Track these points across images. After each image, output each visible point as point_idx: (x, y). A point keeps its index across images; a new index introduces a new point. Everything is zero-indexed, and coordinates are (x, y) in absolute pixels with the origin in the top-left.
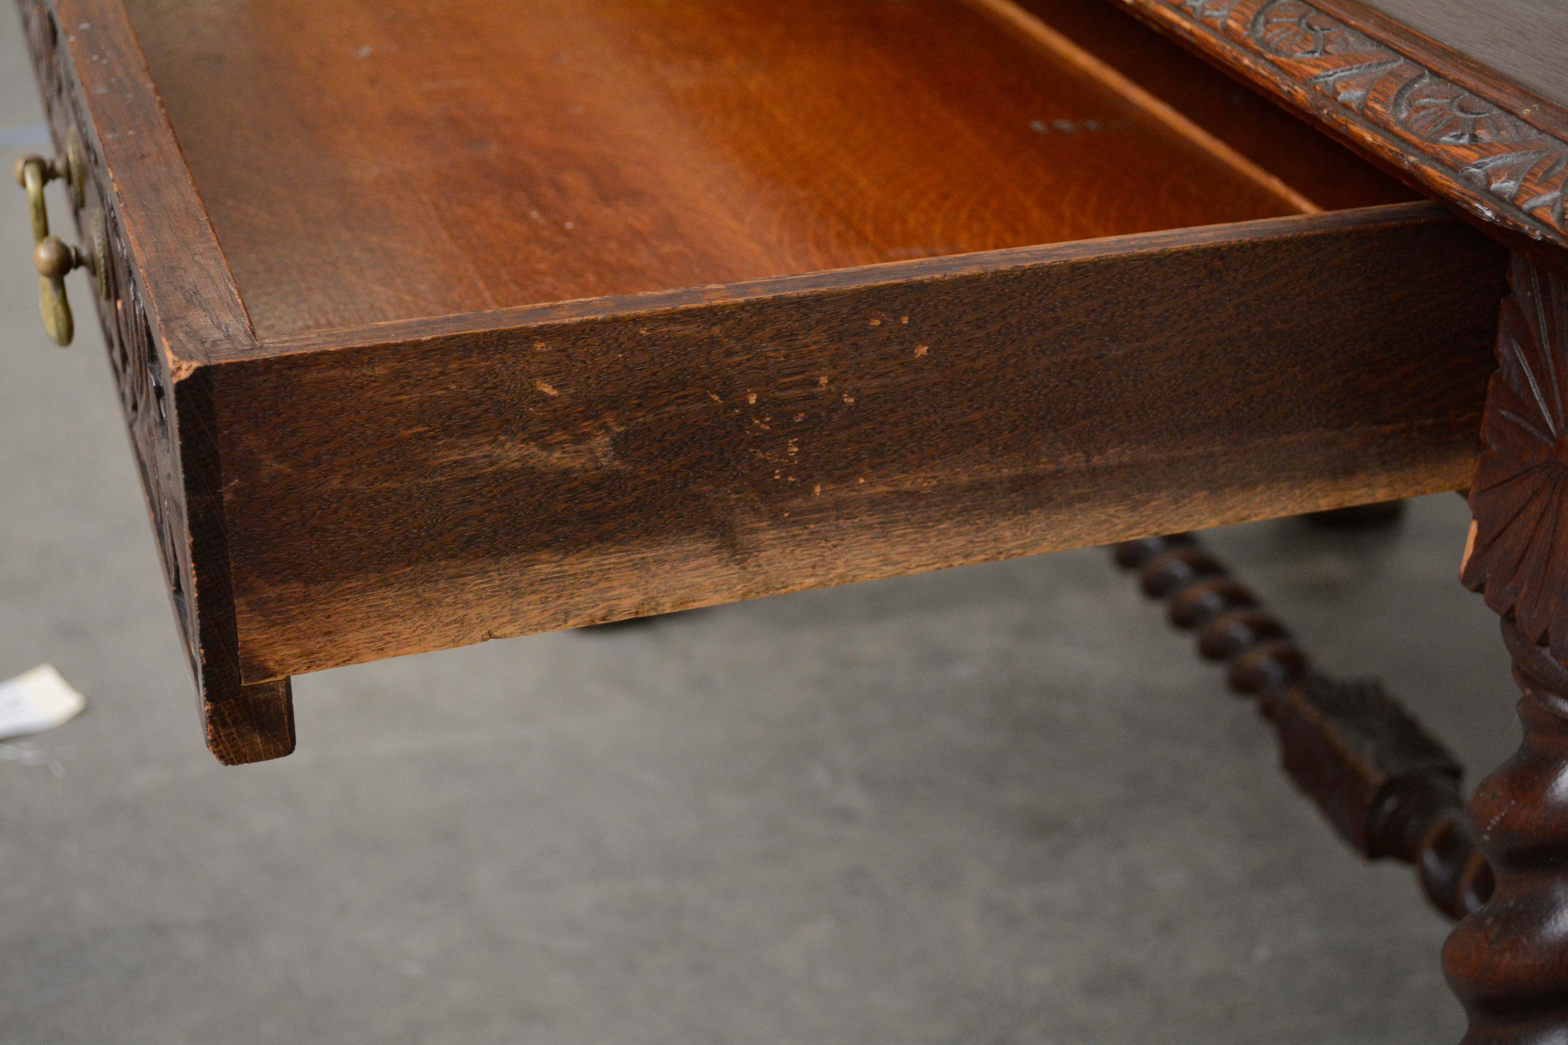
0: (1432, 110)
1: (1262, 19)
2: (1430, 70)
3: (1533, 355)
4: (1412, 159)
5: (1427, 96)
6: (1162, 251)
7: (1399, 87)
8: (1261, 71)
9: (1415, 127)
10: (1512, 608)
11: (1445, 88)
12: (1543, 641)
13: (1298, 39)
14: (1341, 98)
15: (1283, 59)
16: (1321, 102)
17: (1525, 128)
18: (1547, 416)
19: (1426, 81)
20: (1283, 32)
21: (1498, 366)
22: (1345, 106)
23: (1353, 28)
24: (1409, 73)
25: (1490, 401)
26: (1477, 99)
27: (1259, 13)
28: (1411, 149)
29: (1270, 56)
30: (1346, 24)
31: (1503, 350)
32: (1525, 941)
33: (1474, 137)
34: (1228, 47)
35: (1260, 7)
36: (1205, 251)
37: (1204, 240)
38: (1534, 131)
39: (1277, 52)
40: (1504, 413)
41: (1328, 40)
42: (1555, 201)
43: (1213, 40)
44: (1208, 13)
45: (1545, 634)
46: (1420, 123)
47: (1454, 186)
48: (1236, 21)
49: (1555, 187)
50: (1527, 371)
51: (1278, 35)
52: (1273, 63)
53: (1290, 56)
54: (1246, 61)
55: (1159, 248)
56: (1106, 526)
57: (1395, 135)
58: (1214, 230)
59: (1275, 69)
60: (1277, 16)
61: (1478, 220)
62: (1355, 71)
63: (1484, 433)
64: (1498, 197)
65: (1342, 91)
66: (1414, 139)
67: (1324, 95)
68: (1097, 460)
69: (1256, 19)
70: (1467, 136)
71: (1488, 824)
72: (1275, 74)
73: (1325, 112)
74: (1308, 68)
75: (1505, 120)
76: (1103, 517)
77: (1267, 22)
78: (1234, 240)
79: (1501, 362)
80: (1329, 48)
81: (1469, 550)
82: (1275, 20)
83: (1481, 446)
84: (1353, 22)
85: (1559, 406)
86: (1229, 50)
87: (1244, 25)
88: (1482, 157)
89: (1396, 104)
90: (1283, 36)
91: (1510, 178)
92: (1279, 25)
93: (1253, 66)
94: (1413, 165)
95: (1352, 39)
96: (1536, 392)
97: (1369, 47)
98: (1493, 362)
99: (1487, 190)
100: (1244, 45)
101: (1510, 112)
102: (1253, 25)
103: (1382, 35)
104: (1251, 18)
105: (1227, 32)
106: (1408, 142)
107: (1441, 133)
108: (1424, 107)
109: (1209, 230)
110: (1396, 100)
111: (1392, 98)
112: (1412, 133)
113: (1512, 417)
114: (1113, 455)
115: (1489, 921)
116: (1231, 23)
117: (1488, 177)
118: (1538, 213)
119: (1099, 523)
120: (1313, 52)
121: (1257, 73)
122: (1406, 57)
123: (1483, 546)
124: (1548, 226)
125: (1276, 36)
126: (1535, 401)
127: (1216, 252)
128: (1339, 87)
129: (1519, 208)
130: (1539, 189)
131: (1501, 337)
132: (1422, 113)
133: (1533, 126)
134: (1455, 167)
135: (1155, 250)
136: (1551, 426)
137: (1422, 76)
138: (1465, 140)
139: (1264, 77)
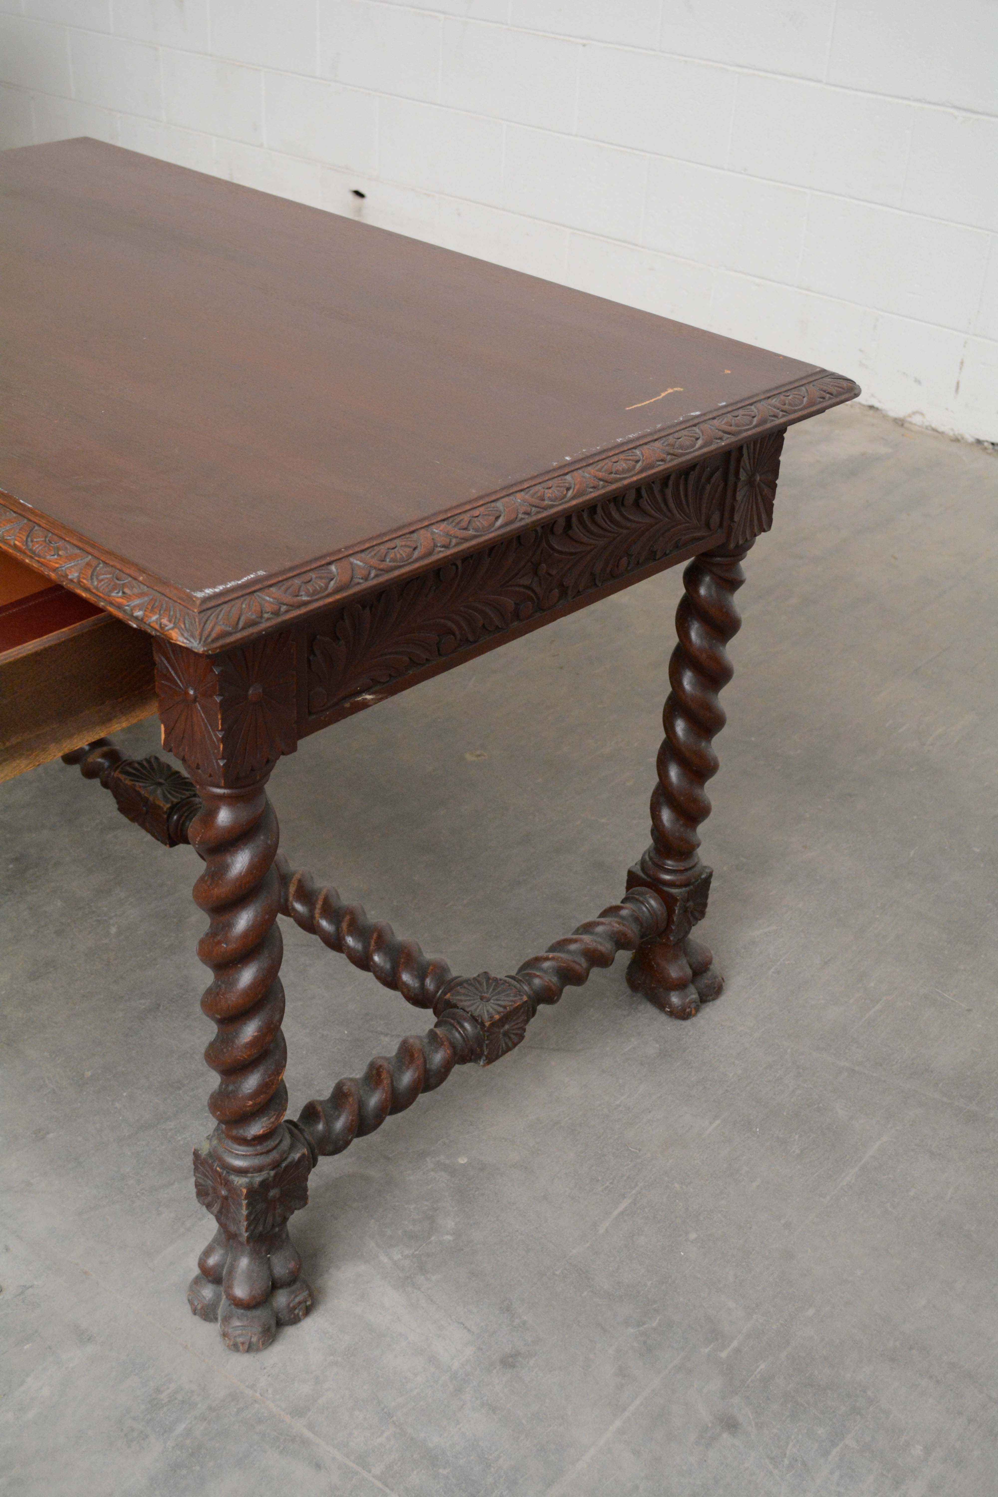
0: (106, 581)
1: (29, 539)
2: (102, 561)
3: (167, 659)
4: (102, 604)
5: (103, 574)
6: (15, 659)
7: (92, 570)
8: (34, 565)
9: (101, 589)
10: (184, 757)
11: (109, 569)
12: (198, 767)
13: (46, 549)
14: (70, 577)
15: (43, 560)
16: (62, 579)
17: (142, 586)
18: (179, 682)
19: (101, 565)
20: (39, 546)
21: (156, 665)
22: (72, 581)
23: (68, 542)
24: (94, 563)
25: (156, 678)
26: (122, 574)
27: (28, 536)
28: (101, 599)
29: (37, 558)
30: (65, 540)
31: (156, 658)
32: (220, 882)
33: (124, 593)
34: (18, 554)
35: (27, 533)
36: (32, 655)
37: (29, 650)
38: (146, 587)
39: (39, 556)
40: (163, 682)
41: (58, 549)
42: (157, 619)
43: (11, 551)
44: (6, 538)
45: (198, 765)
46: (102, 588)
47: (120, 615)
48: (19, 542)
49: (156, 613)
50: (167, 665)
51: (38, 548)
52: (38, 561)
53: (44, 558)
54: (27, 561)
55: (13, 658)
56: (17, 768)
57: (94, 594)
58: (33, 644)
59: (40, 564)
60: (35, 538)
61: (132, 628)
62: (73, 564)
63: (157, 690)
64: (136, 618)
65: (69, 574)
66: (101, 595)
67: (62, 576)
68: (8, 744)
69: (27, 539)
70: (121, 592)
71: (196, 841)
72: (41, 567)
73: (64, 583)
74: (54, 564)
75: (134, 582)
76: (15, 765)
77: (32, 541)
78: (42, 647)
79: (157, 663)
80: (60, 553)
81: (163, 736)
82: (35, 540)
83: (158, 696)
84: (67, 539)
85: (182, 679)
86: (19, 555)
87: (22, 542)
88: (128, 602)
89: (92, 579)
90: (40, 548)
91: (140, 610)
92: (37, 542)
93: (30, 563)
94: (103, 606)
95: (68, 547)
96: (173, 673)
97: (77, 551)
98: (154, 664)
99: (132, 615)
100: (25, 553)
101: (135, 579)
102: (27, 543)
103: (80, 544)
104: (25, 540)
105: (15, 547)
106: (100, 597)
107: (110, 591)
108: (102, 580)
109: (30, 645)
110: (91, 576)
111: (89, 576)
112: (100, 592)
113: (166, 683)
114: (14, 740)
115: (206, 878)
116: (17, 542)
117: (132, 610)
118: (152, 624)
119: (14, 768)
120: (53, 555)
121: (33, 566)
122: (92, 555)
123: (168, 734)
124: (156, 630)
125: (37, 548)
126: (174, 677)
127: (36, 657)
128: (68, 573)
129: (145, 623)
130: (150, 615)
131: (154, 653)
132: (103, 583)
133: (145, 585)
134: (119, 607)
135: (12, 659)
136: (181, 686)
137: (100, 563)
138: (120, 594)
139: (36, 568)
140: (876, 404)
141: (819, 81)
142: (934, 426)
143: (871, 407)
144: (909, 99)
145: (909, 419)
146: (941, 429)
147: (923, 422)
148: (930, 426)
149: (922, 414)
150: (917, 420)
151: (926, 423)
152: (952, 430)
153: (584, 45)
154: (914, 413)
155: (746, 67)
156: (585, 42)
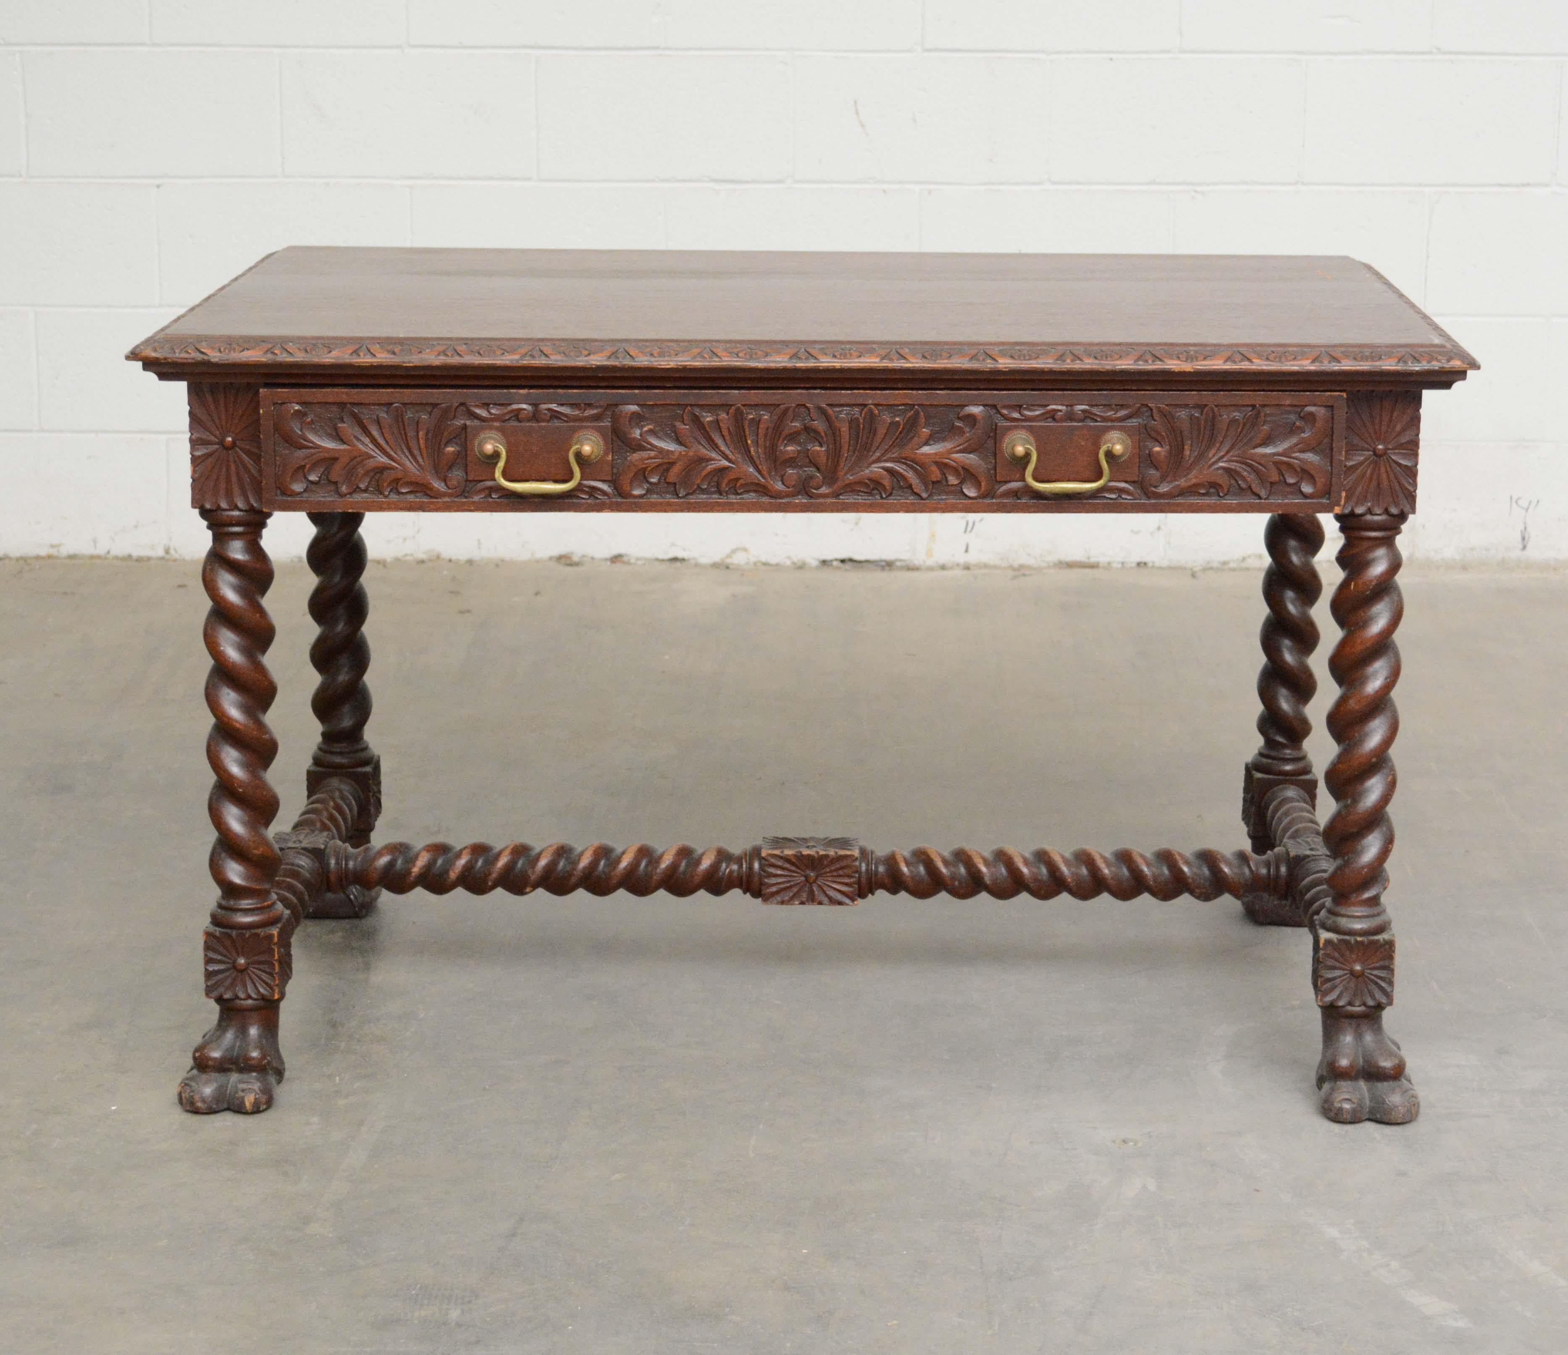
140: (680, 555)
141: (529, 179)
142: (763, 560)
143: (675, 560)
144: (652, 181)
145: (728, 561)
146: (773, 561)
147: (748, 559)
148: (760, 561)
149: (745, 550)
150: (739, 559)
151: (752, 560)
152: (789, 558)
153: (158, 186)
154: (734, 551)
155: (420, 178)
156: (158, 182)
